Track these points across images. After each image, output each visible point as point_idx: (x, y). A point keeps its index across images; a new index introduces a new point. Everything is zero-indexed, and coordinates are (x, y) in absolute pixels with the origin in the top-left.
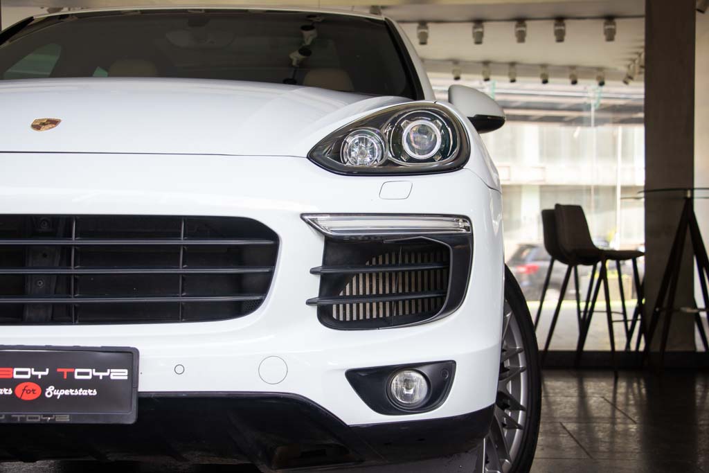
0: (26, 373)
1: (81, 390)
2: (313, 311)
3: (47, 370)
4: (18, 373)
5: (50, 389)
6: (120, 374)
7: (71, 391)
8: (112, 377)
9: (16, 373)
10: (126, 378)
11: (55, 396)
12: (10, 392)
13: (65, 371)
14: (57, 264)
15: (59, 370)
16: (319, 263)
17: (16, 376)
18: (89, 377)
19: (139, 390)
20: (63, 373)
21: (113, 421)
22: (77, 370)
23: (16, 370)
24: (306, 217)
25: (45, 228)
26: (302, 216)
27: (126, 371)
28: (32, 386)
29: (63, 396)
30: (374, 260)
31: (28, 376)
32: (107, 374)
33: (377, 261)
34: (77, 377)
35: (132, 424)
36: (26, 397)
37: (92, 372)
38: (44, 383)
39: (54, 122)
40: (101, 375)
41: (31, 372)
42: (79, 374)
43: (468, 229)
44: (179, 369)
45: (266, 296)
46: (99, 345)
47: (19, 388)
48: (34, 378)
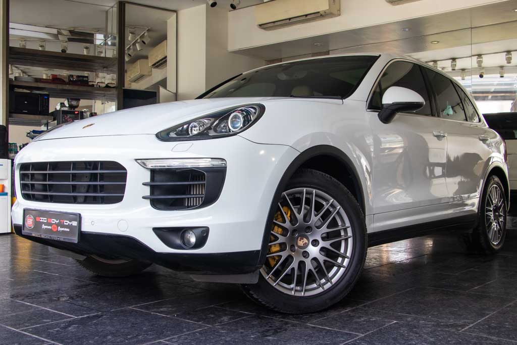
0: (54, 221)
1: (66, 229)
3: (58, 220)
8: (73, 225)
10: (78, 225)
13: (62, 221)
16: (148, 180)
18: (67, 224)
19: (82, 230)
21: (72, 241)
24: (138, 161)
27: (78, 222)
35: (76, 243)
37: (68, 222)
40: (70, 223)
42: (65, 222)
43: (224, 164)
44: (93, 223)
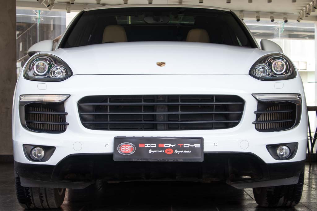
0: (168, 146)
1: (186, 151)
2: (254, 125)
3: (175, 145)
4: (166, 146)
5: (176, 151)
6: (198, 146)
7: (183, 151)
8: (196, 147)
9: (165, 146)
10: (200, 147)
11: (178, 153)
12: (164, 152)
13: (181, 145)
14: (166, 111)
15: (179, 145)
16: (256, 110)
17: (165, 147)
18: (188, 147)
19: (204, 151)
20: (180, 145)
21: (196, 161)
22: (184, 145)
23: (165, 144)
24: (253, 95)
25: (161, 99)
26: (252, 94)
27: (200, 145)
28: (170, 150)
29: (180, 153)
30: (269, 108)
31: (169, 147)
32: (194, 146)
33: (270, 109)
34: (184, 147)
35: (203, 162)
36: (168, 153)
37: (189, 145)
38: (174, 149)
39: (164, 63)
40: (192, 146)
41: (170, 145)
42: (185, 146)
43: (300, 98)
44: (216, 144)
45: (240, 121)
46: (191, 136)
47: (166, 151)
48: (171, 147)
